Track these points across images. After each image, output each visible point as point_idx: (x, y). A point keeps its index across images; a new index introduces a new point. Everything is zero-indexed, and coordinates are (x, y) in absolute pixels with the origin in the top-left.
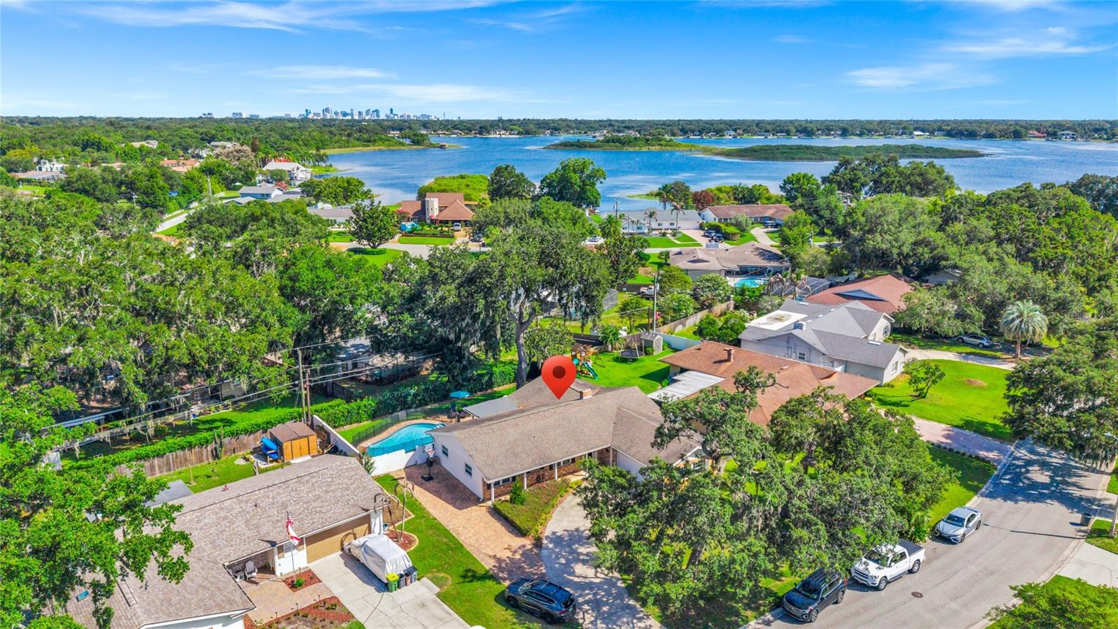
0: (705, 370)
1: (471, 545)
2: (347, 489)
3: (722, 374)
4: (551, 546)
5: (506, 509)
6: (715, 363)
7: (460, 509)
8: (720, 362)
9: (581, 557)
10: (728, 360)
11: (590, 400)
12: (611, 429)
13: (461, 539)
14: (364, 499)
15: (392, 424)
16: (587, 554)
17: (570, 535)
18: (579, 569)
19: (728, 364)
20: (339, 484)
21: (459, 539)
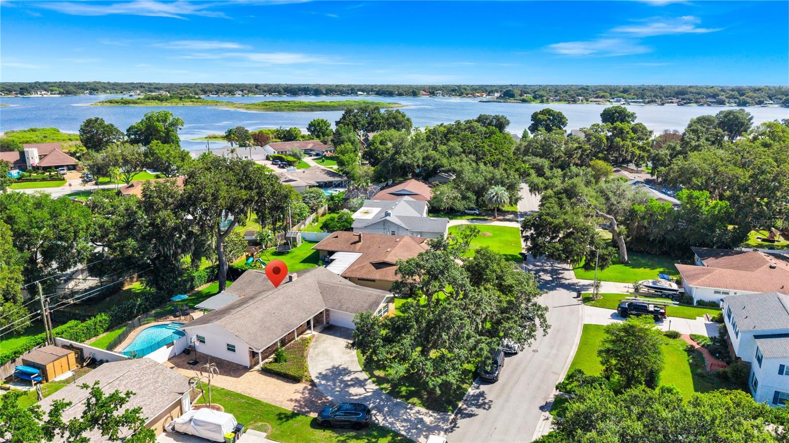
0: (347, 250)
1: (265, 399)
2: (157, 382)
3: (359, 250)
4: (323, 382)
5: (276, 367)
6: (352, 244)
7: (239, 377)
8: (355, 243)
9: (349, 383)
10: (360, 241)
11: (297, 281)
12: (321, 297)
13: (254, 396)
14: (175, 386)
15: (130, 331)
16: (352, 380)
17: (331, 372)
18: (353, 390)
19: (360, 244)
20: (147, 380)
21: (253, 397)
